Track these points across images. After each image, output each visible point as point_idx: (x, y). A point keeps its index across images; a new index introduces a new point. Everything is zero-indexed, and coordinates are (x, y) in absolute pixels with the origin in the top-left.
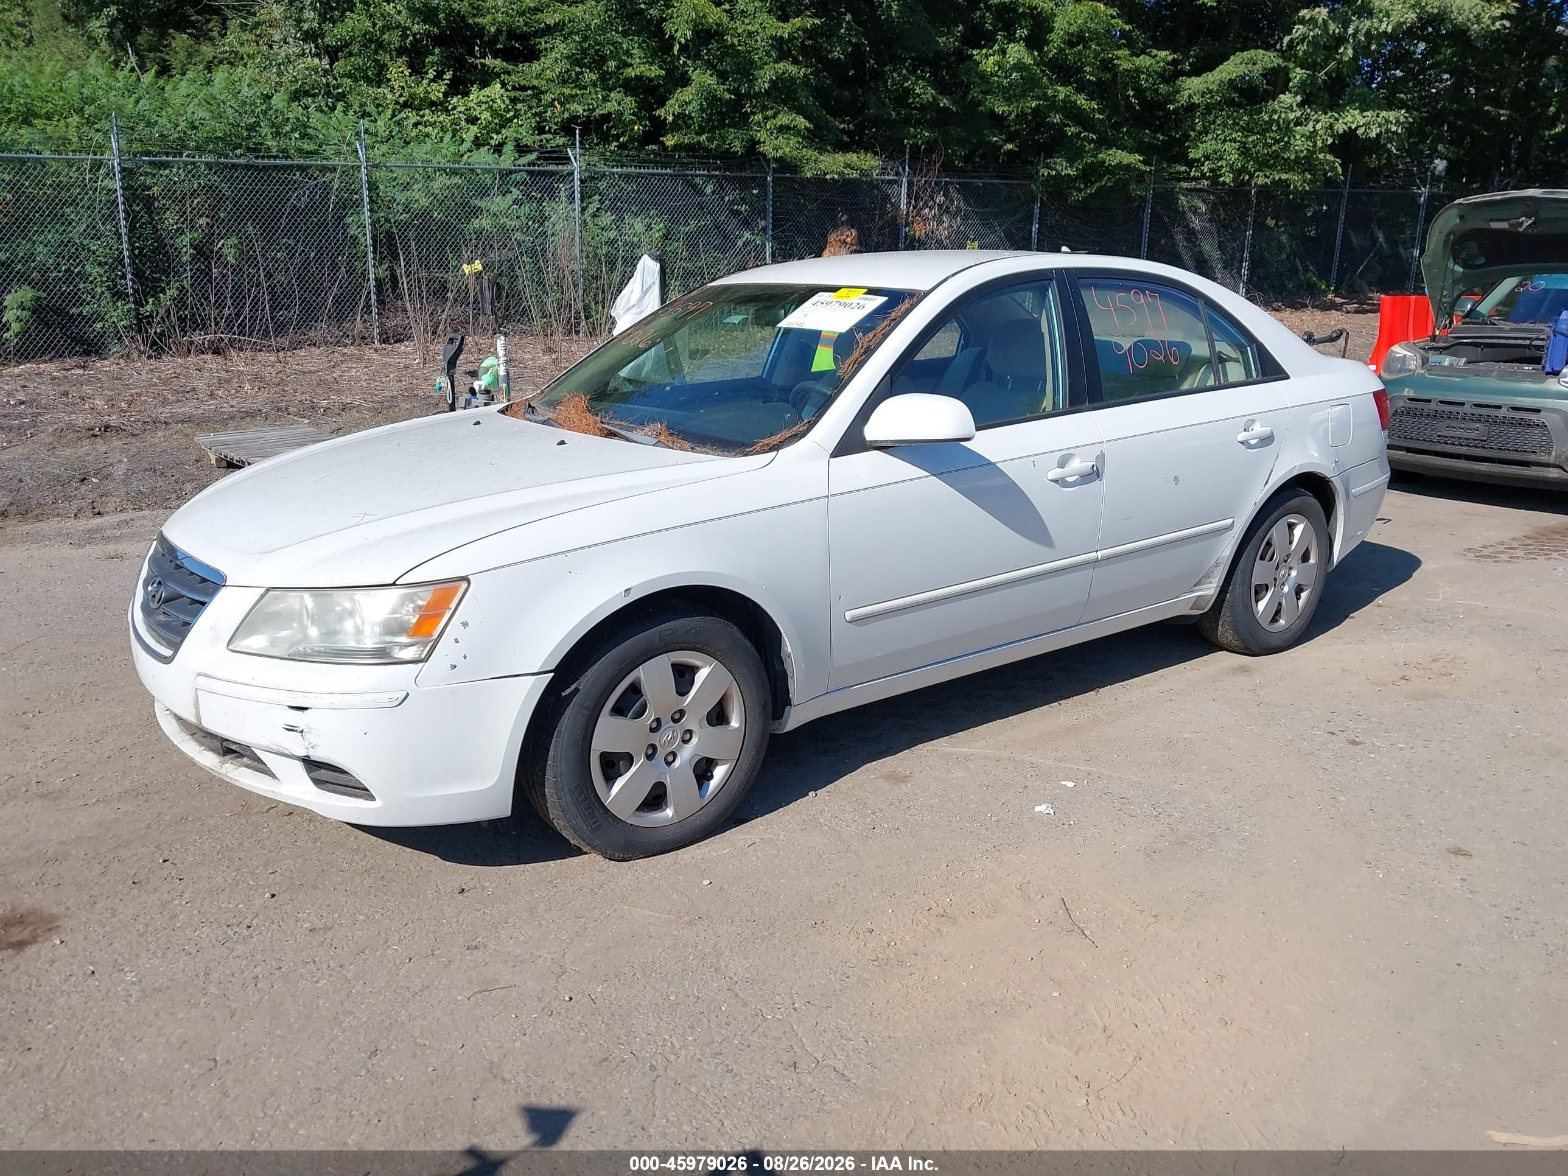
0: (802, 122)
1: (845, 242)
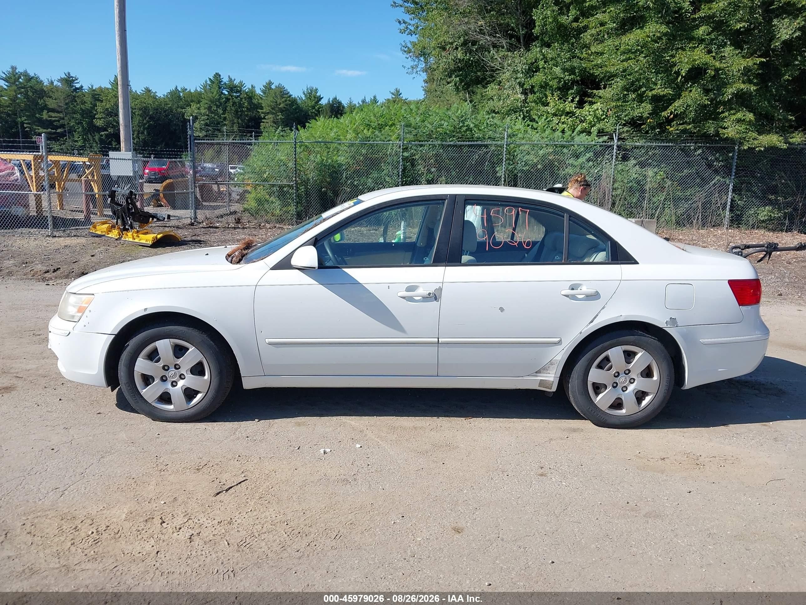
0: (750, 116)
1: (577, 180)
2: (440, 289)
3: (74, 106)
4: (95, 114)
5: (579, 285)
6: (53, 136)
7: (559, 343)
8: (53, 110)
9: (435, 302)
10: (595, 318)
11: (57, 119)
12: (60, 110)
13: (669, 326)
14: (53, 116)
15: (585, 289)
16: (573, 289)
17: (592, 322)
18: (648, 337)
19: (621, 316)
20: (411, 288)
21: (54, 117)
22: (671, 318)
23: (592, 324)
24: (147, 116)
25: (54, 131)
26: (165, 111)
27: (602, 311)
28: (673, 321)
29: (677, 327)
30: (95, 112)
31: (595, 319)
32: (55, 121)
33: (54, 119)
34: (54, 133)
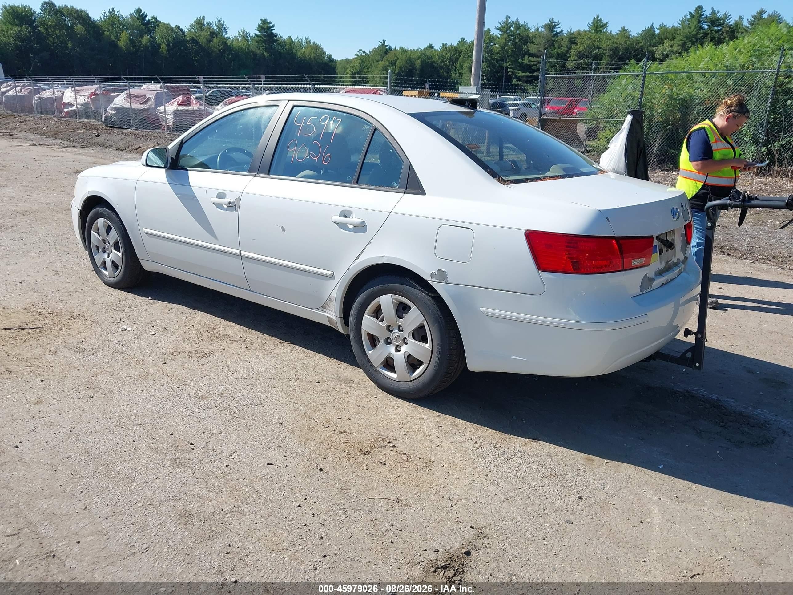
2: (239, 199)
3: (552, 50)
4: (569, 57)
5: (350, 213)
6: (530, 79)
7: (332, 277)
8: (533, 55)
9: (235, 212)
10: (360, 254)
11: (535, 63)
12: (539, 55)
13: (434, 280)
14: (532, 60)
15: (355, 219)
16: (345, 216)
17: (357, 258)
18: (419, 290)
19: (384, 256)
20: (221, 196)
21: (533, 62)
22: (439, 270)
23: (358, 261)
24: (617, 56)
25: (531, 74)
26: (635, 51)
27: (367, 247)
28: (442, 275)
29: (446, 283)
30: (568, 55)
31: (361, 256)
32: (534, 65)
33: (532, 63)
34: (531, 76)
